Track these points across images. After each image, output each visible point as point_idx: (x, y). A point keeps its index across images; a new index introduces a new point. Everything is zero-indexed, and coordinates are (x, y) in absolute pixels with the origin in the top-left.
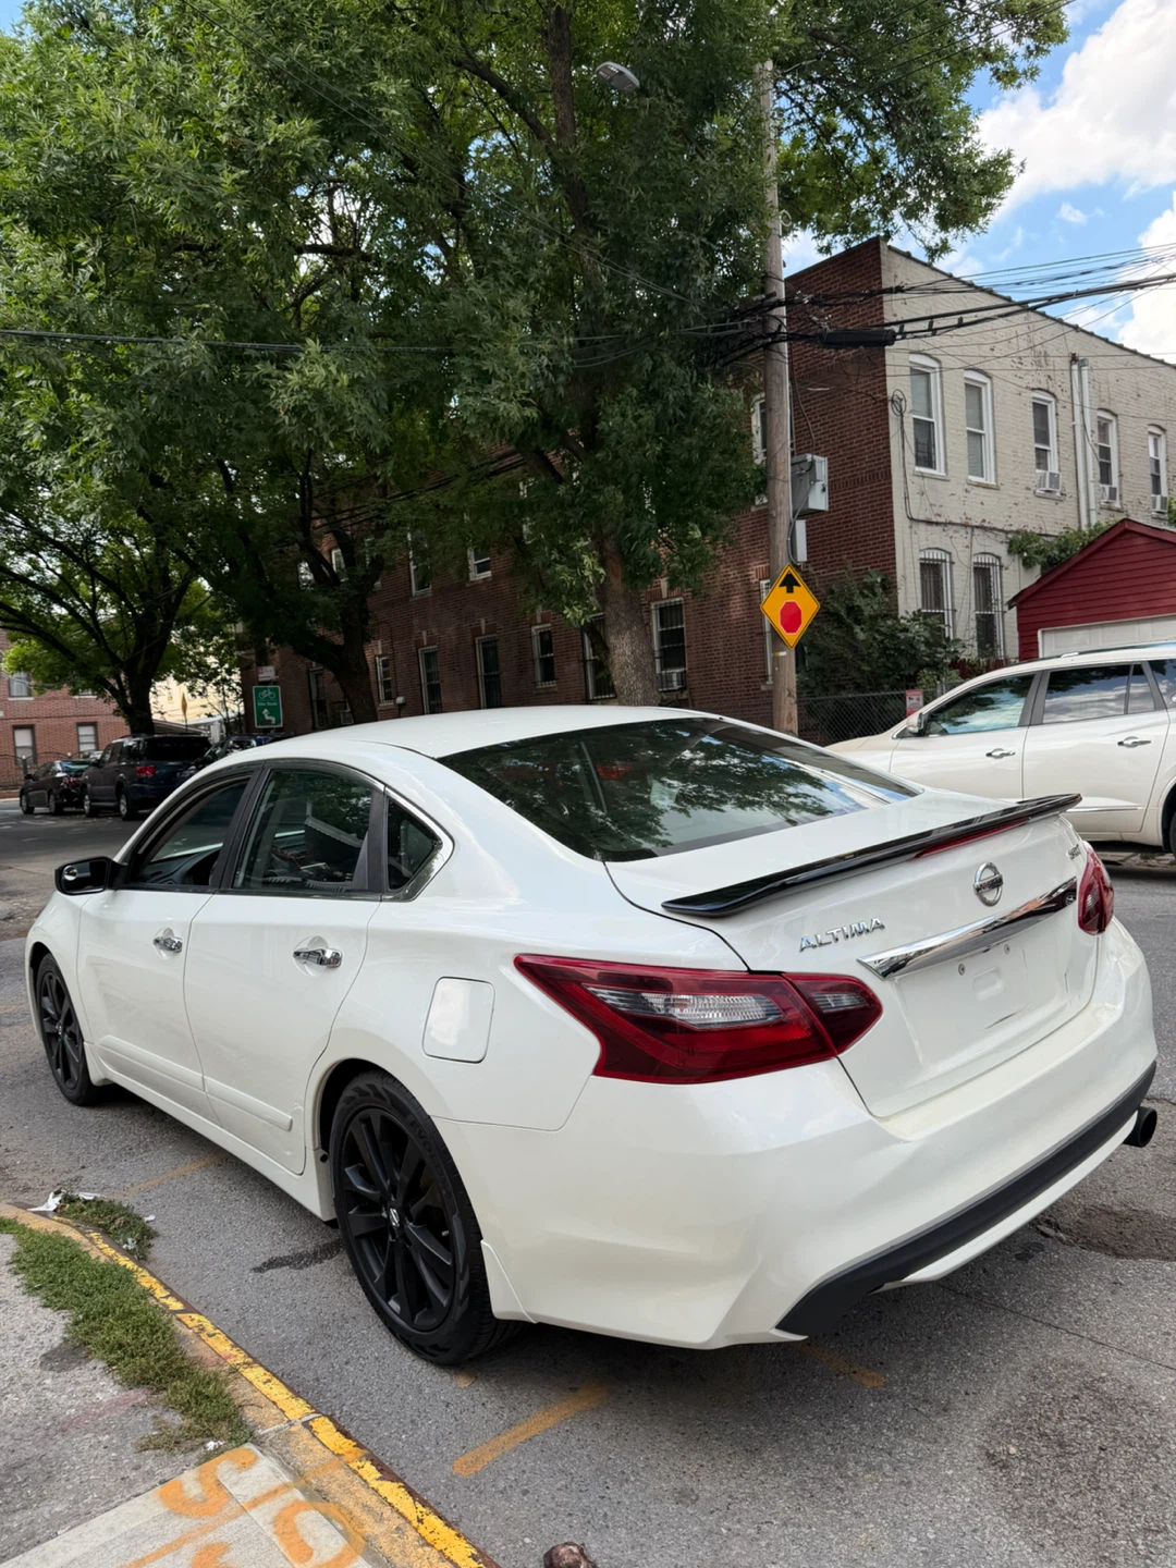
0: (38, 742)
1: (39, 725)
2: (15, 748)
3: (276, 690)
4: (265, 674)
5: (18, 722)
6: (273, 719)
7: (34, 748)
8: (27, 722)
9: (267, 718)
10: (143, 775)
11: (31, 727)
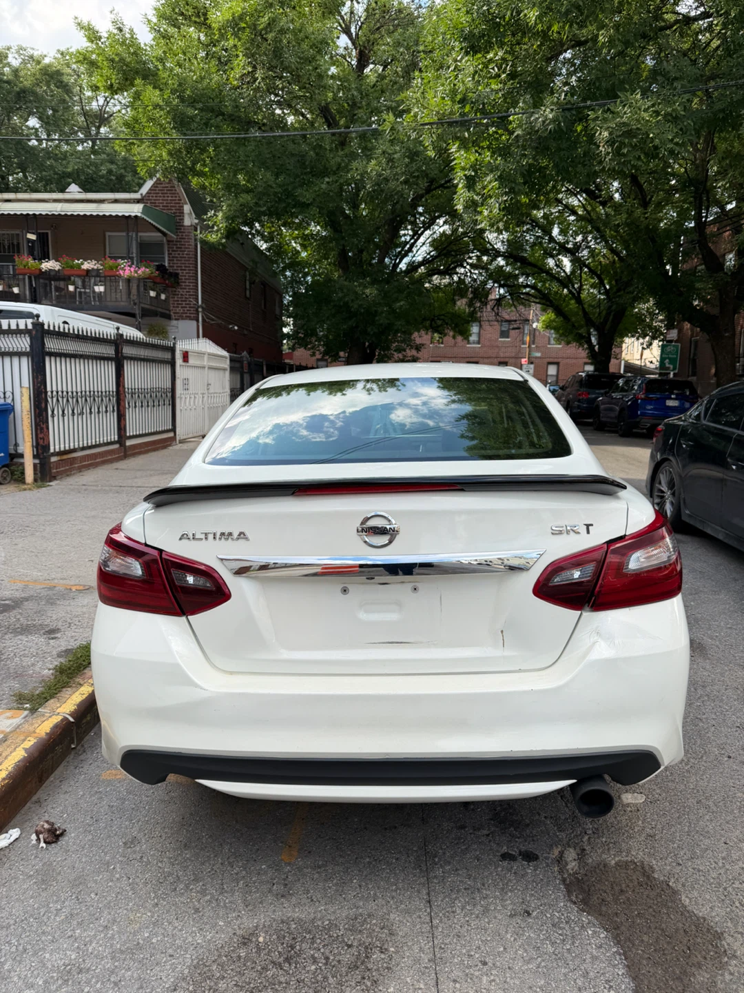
0: (560, 373)
1: (562, 362)
2: (547, 376)
3: (677, 347)
4: (671, 335)
5: (551, 360)
6: (672, 367)
7: (557, 376)
8: (556, 360)
9: (667, 365)
10: (581, 398)
11: (557, 364)
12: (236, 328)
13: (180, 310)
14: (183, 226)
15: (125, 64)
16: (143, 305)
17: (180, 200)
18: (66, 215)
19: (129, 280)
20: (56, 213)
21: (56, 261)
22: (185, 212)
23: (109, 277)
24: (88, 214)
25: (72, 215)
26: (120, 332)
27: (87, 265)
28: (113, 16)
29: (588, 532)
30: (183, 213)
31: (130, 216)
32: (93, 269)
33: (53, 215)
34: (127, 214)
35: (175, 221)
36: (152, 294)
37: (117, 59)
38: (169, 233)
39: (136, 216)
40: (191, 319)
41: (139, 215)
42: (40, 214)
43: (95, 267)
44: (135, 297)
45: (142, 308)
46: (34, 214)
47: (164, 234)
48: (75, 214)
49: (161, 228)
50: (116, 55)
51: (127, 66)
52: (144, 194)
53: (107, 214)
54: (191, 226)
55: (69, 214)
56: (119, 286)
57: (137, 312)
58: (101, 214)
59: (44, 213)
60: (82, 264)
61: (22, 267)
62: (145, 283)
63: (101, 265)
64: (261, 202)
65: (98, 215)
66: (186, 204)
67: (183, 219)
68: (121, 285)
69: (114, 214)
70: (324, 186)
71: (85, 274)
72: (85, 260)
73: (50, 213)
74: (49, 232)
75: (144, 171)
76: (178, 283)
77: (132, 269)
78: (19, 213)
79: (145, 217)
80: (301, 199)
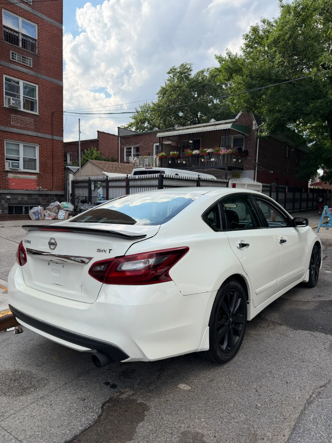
12: (272, 172)
13: (247, 166)
14: (252, 130)
15: (230, 69)
16: (228, 165)
17: (252, 119)
18: (203, 132)
19: (224, 155)
20: (200, 132)
21: (198, 150)
22: (253, 124)
23: (217, 155)
24: (211, 130)
25: (205, 131)
26: (200, 177)
27: (209, 151)
28: (227, 51)
29: (109, 252)
30: (252, 124)
31: (226, 129)
32: (210, 152)
33: (199, 132)
34: (225, 129)
35: (248, 129)
36: (234, 160)
37: (227, 68)
38: (245, 134)
39: (229, 129)
40: (252, 169)
41: (230, 128)
42: (194, 133)
43: (211, 151)
44: (226, 162)
45: (228, 166)
46: (192, 133)
47: (244, 135)
48: (206, 131)
49: (241, 132)
50: (227, 66)
51: (231, 69)
52: (237, 119)
53: (218, 129)
54: (255, 129)
55: (204, 131)
56: (220, 158)
57: (226, 168)
58: (215, 130)
59: (195, 132)
60: (207, 150)
61: (187, 153)
62: (231, 155)
63: (214, 150)
64: (284, 116)
65: (214, 130)
66: (254, 120)
67: (252, 127)
68: (221, 158)
69: (220, 129)
70: (318, 104)
71: (208, 154)
72: (208, 149)
73: (197, 132)
74: (201, 139)
75: (233, 110)
76: (248, 154)
77: (225, 151)
78: (187, 133)
79: (233, 129)
80: (305, 112)
